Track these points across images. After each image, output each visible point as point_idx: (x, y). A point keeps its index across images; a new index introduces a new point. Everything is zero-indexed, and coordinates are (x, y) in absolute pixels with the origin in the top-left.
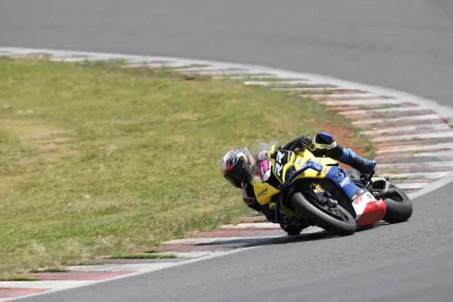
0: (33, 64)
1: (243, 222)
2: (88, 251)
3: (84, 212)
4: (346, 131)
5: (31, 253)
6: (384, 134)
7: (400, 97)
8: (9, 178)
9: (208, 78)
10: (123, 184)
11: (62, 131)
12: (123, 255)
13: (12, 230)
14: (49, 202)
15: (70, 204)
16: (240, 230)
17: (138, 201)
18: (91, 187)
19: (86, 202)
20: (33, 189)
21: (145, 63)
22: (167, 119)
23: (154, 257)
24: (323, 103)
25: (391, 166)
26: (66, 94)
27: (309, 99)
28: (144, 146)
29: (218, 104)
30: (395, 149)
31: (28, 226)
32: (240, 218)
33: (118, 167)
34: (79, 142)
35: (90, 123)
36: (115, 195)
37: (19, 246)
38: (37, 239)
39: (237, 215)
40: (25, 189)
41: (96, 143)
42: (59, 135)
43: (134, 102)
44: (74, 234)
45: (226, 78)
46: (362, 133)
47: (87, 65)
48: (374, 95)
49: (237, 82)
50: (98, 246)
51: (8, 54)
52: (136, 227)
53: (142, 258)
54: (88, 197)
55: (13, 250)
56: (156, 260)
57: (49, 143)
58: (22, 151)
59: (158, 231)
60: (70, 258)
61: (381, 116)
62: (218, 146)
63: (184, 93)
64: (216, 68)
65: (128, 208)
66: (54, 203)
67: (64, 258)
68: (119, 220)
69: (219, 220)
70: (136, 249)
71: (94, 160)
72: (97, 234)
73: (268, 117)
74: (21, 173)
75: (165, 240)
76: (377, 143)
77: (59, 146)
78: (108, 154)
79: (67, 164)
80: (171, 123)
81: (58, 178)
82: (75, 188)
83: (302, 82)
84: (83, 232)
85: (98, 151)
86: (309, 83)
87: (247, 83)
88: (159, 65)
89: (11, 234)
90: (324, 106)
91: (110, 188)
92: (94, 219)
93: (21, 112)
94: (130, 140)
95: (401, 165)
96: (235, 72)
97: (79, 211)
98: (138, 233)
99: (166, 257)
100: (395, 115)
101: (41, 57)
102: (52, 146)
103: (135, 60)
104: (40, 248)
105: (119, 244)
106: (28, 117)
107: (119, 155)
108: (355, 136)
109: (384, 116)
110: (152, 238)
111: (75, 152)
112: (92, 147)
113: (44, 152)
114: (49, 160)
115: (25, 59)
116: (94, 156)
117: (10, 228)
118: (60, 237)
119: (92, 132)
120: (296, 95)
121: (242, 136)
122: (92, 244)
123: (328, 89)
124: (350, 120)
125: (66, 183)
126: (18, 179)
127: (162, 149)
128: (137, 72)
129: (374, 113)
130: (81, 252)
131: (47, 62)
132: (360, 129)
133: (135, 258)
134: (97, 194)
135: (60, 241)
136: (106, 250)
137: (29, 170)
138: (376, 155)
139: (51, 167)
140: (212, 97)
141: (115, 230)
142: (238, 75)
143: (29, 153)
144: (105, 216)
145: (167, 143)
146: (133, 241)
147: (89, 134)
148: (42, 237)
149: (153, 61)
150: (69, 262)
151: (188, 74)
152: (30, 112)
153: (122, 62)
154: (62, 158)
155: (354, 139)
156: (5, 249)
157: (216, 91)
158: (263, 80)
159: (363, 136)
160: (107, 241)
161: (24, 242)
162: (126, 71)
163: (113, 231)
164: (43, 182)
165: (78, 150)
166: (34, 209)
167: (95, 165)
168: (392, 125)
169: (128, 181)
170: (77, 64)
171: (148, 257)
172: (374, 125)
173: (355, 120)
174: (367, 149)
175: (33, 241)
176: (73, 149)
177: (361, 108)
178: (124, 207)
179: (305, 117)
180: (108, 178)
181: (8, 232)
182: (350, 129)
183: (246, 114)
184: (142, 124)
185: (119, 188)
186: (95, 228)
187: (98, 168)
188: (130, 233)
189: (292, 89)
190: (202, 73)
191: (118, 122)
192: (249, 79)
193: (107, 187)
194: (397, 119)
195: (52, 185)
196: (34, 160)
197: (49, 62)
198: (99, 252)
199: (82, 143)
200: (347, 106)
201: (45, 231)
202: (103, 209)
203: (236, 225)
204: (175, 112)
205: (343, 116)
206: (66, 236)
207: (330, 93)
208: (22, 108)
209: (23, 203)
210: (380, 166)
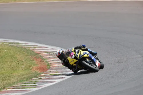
1: (9, 89)
4: (41, 60)
6: (53, 60)
7: (58, 49)
16: (8, 91)
24: (34, 51)
25: (55, 70)
27: (29, 50)
29: (0, 52)
30: (56, 65)
32: (8, 87)
39: (7, 86)
45: (3, 44)
46: (46, 60)
48: (49, 48)
61: (52, 55)
69: (1, 88)
73: (16, 56)
76: (51, 63)
83: (27, 44)
86: (29, 45)
95: (59, 70)
96: (5, 42)
108: (44, 61)
120: (25, 49)
121: (8, 61)
123: (35, 46)
124: (42, 56)
129: (50, 54)
132: (45, 59)
138: (50, 67)
155: (43, 62)
158: (14, 44)
172: (50, 58)
173: (44, 56)
174: (48, 65)
177: (46, 52)
179: (28, 56)
182: (42, 59)
183: (9, 54)
189: (24, 47)
192: (10, 44)
200: (41, 52)
203: (7, 89)
205: (40, 55)
207: (36, 48)
210: (51, 71)
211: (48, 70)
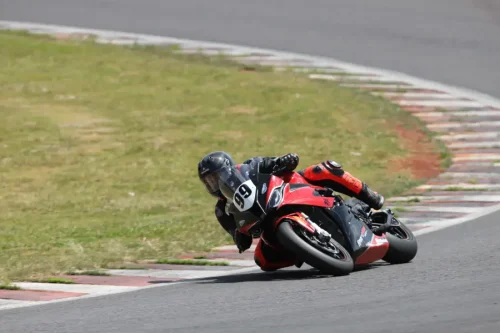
0: (77, 44)
2: (131, 254)
3: (128, 210)
4: (420, 135)
5: (67, 253)
6: (463, 140)
7: (481, 100)
8: (45, 169)
9: (269, 69)
10: (172, 182)
11: (106, 120)
12: (171, 259)
13: (48, 227)
14: (90, 198)
15: (112, 201)
17: (189, 202)
18: (136, 184)
19: (130, 200)
20: (72, 183)
21: (201, 49)
22: (223, 113)
23: (204, 264)
24: (396, 102)
25: (468, 175)
26: (112, 80)
27: (380, 98)
28: (196, 141)
29: (279, 99)
30: (474, 157)
31: (65, 224)
33: (168, 163)
34: (124, 133)
35: (137, 113)
36: (162, 193)
37: (55, 245)
38: (75, 237)
40: (63, 182)
41: (144, 135)
42: (103, 125)
43: (187, 92)
44: (116, 235)
45: (289, 70)
46: (437, 137)
47: (136, 48)
48: (453, 97)
49: (302, 75)
50: (142, 249)
51: (49, 33)
52: (185, 229)
53: (190, 264)
54: (132, 194)
55: (49, 249)
56: (205, 267)
57: (91, 133)
58: (61, 140)
59: (209, 235)
60: (112, 260)
61: (459, 120)
62: (278, 145)
63: (243, 84)
64: (278, 58)
65: (176, 208)
66: (95, 199)
67: (104, 260)
68: (166, 222)
70: (184, 253)
71: (141, 153)
72: (142, 236)
73: (336, 116)
74: (60, 165)
75: (216, 246)
76: (456, 149)
77: (101, 137)
78: (157, 148)
79: (111, 156)
80: (227, 116)
81: (101, 172)
82: (119, 183)
83: (374, 79)
84: (125, 233)
85: (146, 144)
86: (381, 79)
87: (313, 76)
88: (216, 53)
89: (46, 232)
90: (397, 106)
91: (157, 185)
92: (138, 219)
93: (61, 97)
94: (180, 134)
95: (480, 175)
96: (301, 64)
97: (122, 209)
98: (188, 236)
99: (216, 264)
100: (475, 120)
101: (85, 37)
102: (94, 136)
103: (189, 45)
104: (78, 248)
105: (165, 248)
106: (69, 103)
107: (169, 149)
108: (430, 141)
109: (462, 120)
110: (202, 242)
111: (120, 144)
112: (140, 140)
113: (85, 142)
114: (90, 151)
115: (69, 39)
116: (140, 149)
117: (45, 224)
118: (101, 237)
119: (139, 123)
120: (366, 92)
121: (304, 135)
122: (136, 246)
123: (402, 87)
124: (425, 123)
125: (109, 177)
126: (56, 170)
127: (216, 145)
128: (192, 58)
129: (453, 116)
130: (124, 254)
131: (91, 43)
132: (435, 134)
133: (183, 263)
134: (142, 192)
135: (100, 241)
136: (151, 253)
137: (68, 161)
138: (452, 163)
139: (92, 159)
140: (273, 90)
141: (162, 232)
142: (303, 67)
143: (69, 142)
144: (151, 217)
145: (222, 138)
146: (181, 246)
147: (136, 125)
148: (80, 236)
149: (210, 48)
150: (109, 265)
151: (247, 64)
152: (72, 97)
153: (176, 47)
154: (105, 150)
155: (428, 144)
156: (39, 248)
157: (278, 83)
158: (330, 74)
159: (439, 141)
160: (152, 244)
161: (60, 240)
162: (180, 57)
163: (159, 233)
164: (83, 175)
165: (122, 141)
166: (73, 205)
167: (142, 160)
168: (471, 130)
169: (177, 179)
170: (126, 47)
171: (198, 264)
172: (451, 130)
173: (431, 123)
174: (443, 156)
175: (71, 239)
176: (117, 140)
177: (438, 109)
178: (172, 208)
179: (376, 117)
180: (155, 174)
181: (44, 229)
182: (424, 133)
183: (311, 111)
184: (195, 117)
185: (168, 186)
186: (139, 229)
187: (144, 163)
188: (178, 237)
189: (361, 86)
190: (263, 64)
191: (168, 113)
192: (315, 72)
193: (153, 184)
194: (477, 124)
195: (93, 179)
196: (74, 150)
197: (94, 43)
198: (143, 255)
199: (127, 135)
200: (422, 107)
201: (85, 230)
202: (150, 208)
204: (233, 105)
205: (417, 118)
206: (108, 236)
207: (405, 91)
208: (63, 93)
209: (61, 199)
210: (456, 175)
211: (443, 172)
